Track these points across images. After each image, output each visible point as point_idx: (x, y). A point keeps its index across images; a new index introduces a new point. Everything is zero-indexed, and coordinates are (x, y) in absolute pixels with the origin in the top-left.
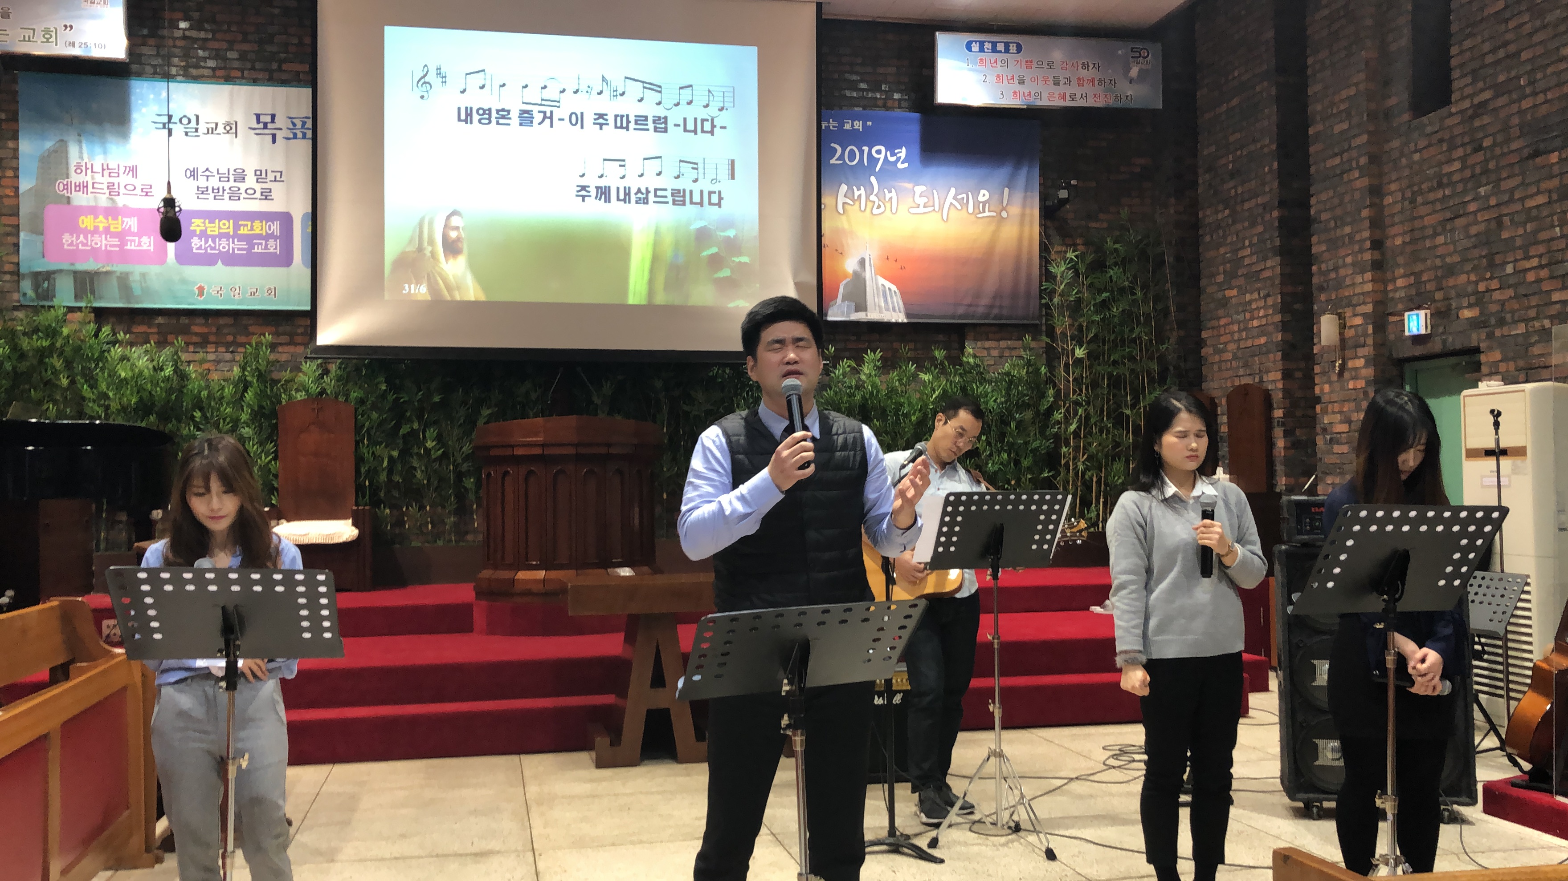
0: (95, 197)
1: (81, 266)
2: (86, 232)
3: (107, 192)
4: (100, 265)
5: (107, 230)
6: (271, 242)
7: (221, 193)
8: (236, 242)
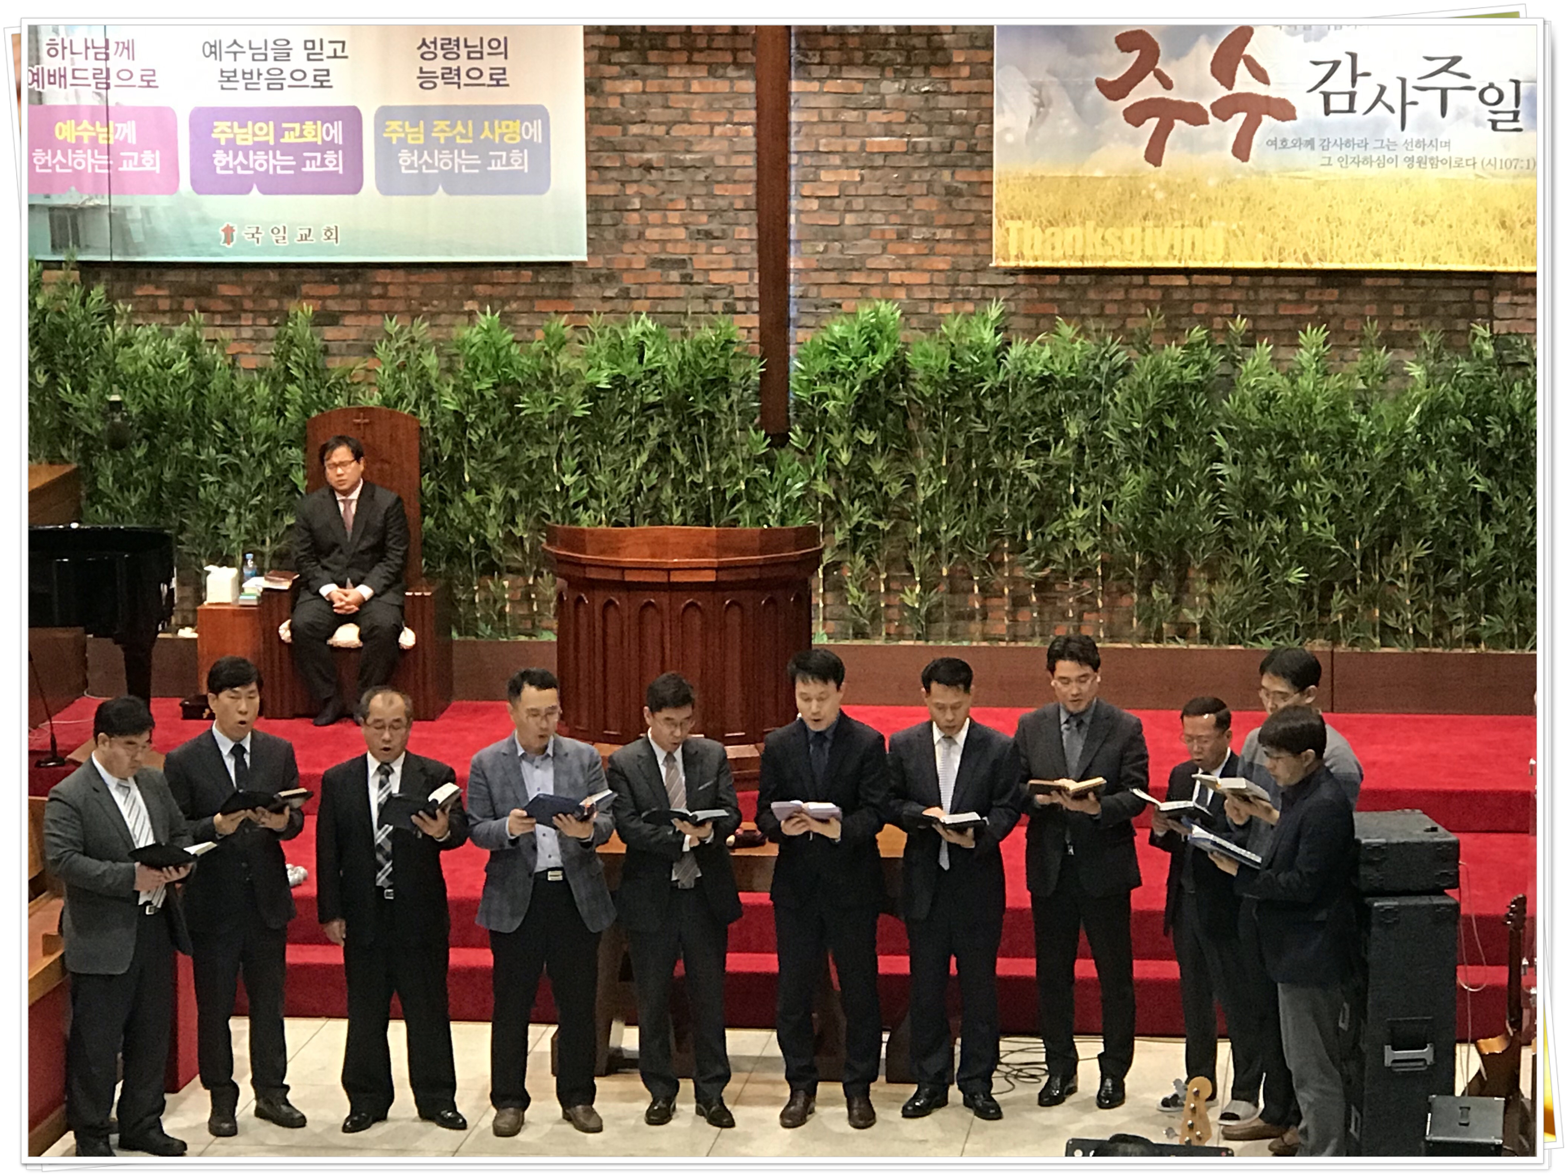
0: (76, 92)
1: (58, 200)
2: (65, 146)
3: (93, 82)
4: (86, 197)
5: (94, 140)
6: (330, 155)
7: (255, 80)
8: (278, 157)
